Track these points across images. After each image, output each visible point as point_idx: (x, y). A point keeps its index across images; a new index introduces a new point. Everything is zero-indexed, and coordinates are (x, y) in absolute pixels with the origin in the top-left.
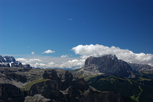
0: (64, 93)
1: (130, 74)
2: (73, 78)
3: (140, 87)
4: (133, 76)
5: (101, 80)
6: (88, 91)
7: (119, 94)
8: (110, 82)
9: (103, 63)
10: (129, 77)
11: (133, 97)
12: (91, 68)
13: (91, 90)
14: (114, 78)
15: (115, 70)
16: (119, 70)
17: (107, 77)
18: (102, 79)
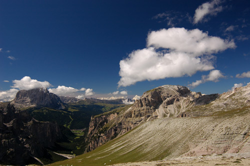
0: (8, 126)
1: (60, 105)
2: (15, 111)
3: (70, 117)
4: (63, 108)
5: (34, 112)
6: (31, 122)
7: (56, 123)
8: (43, 113)
9: (35, 95)
10: (60, 109)
11: (65, 126)
12: (23, 101)
13: (34, 121)
14: (47, 109)
15: (46, 103)
16: (51, 102)
17: (39, 109)
18: (36, 111)
